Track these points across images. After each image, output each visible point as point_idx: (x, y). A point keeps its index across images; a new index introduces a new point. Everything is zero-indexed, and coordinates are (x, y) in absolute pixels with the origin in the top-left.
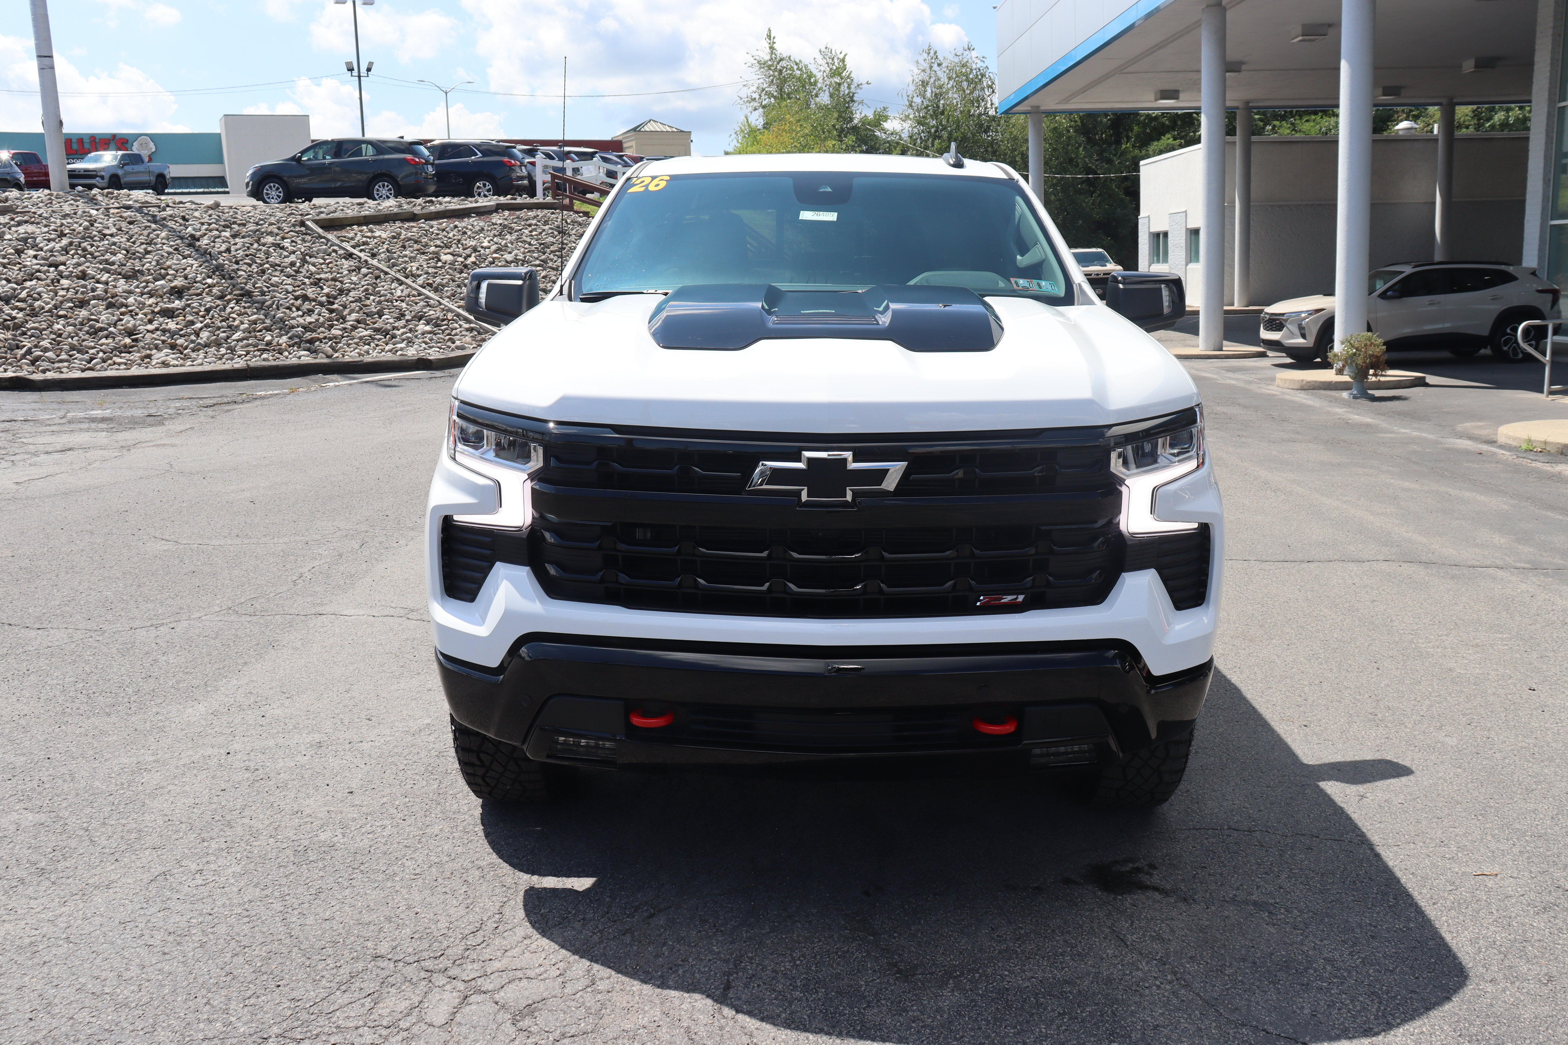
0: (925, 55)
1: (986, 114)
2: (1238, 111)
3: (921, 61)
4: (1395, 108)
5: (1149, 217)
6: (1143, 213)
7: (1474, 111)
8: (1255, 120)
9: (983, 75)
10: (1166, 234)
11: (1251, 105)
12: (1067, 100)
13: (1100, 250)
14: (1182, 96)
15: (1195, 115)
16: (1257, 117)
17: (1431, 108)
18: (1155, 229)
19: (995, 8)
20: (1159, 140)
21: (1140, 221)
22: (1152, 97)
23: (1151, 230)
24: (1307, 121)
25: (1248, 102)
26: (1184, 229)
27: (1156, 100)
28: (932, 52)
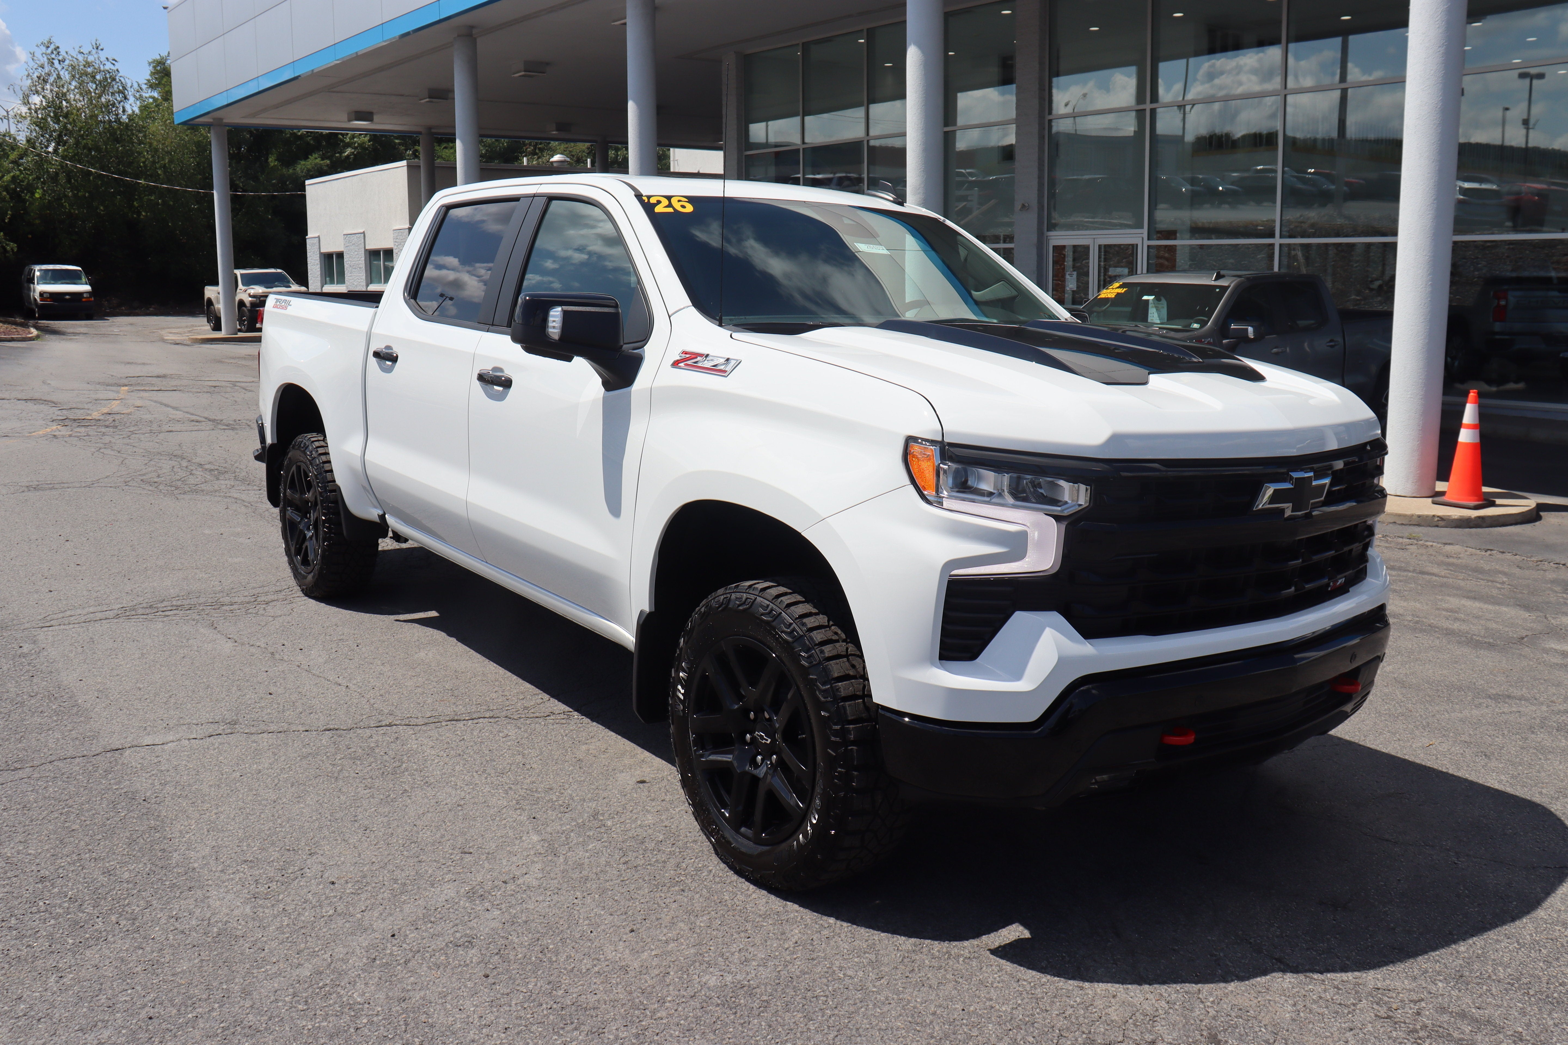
0: (43, 49)
1: (118, 120)
2: (420, 137)
3: (38, 54)
4: (521, 140)
5: (319, 237)
6: (311, 233)
7: (588, 148)
8: (395, 143)
9: (114, 79)
10: (340, 255)
11: (433, 131)
12: (254, 115)
13: (279, 271)
14: (376, 118)
15: (340, 136)
16: (397, 141)
17: (552, 142)
18: (326, 249)
19: (165, 8)
20: (306, 158)
21: (309, 242)
22: (345, 117)
23: (322, 251)
24: (445, 148)
25: (430, 128)
26: (363, 250)
27: (350, 120)
28: (52, 47)
